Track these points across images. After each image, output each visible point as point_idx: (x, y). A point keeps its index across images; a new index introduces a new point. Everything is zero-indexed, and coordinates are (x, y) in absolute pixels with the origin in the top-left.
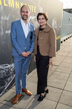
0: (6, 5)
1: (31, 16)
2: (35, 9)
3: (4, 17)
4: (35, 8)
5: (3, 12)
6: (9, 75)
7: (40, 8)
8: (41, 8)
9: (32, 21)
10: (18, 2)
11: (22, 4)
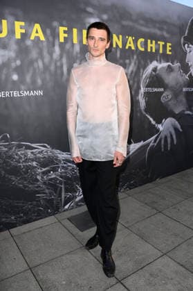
1: (157, 61)
2: (169, 48)
4: (170, 46)
5: (79, 55)
7: (186, 45)
8: (190, 46)
9: (157, 72)
10: (121, 36)
11: (130, 39)
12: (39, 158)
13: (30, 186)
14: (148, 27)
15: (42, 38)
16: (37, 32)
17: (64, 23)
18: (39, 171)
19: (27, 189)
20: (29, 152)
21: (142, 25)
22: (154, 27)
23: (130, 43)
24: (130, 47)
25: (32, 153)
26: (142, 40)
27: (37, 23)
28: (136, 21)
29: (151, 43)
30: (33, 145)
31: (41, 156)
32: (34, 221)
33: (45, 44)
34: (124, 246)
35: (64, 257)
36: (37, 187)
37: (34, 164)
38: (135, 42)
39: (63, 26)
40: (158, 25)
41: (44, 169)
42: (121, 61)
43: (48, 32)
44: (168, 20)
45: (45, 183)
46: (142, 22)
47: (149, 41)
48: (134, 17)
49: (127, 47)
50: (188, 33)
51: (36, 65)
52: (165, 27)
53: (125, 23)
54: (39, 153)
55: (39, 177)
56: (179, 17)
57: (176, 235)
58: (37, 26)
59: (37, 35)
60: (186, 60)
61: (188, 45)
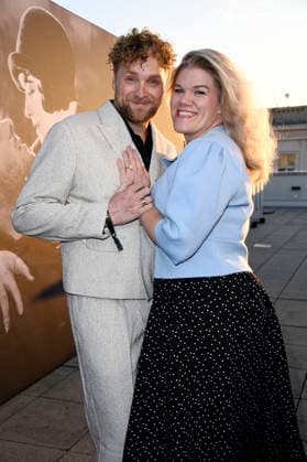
7: (21, 77)
60: (26, 113)
61: (26, 76)
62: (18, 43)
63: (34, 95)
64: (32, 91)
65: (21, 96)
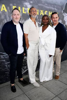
0: (25, 13)
3: (22, 21)
6: (26, 64)
7: (64, 13)
8: (65, 14)
11: (42, 11)
12: (6, 58)
13: (3, 69)
14: (49, 6)
15: (6, 11)
16: (3, 8)
17: (15, 4)
18: (6, 63)
19: (1, 70)
20: (2, 56)
21: (46, 6)
22: (51, 6)
23: (42, 13)
24: (42, 14)
25: (3, 56)
26: (46, 12)
27: (3, 4)
28: (44, 4)
29: (50, 13)
30: (3, 53)
31: (7, 57)
32: (5, 83)
33: (7, 13)
34: (40, 93)
35: (16, 98)
36: (6, 70)
37: (4, 60)
38: (44, 12)
39: (14, 6)
40: (53, 6)
41: (8, 63)
42: (38, 20)
43: (8, 8)
44: (57, 4)
45: (9, 68)
46: (46, 4)
47: (49, 12)
48: (43, 3)
49: (41, 14)
50: (65, 9)
51: (3, 22)
52: (56, 6)
53: (40, 5)
54: (6, 56)
55: (6, 66)
56: (61, 3)
57: (61, 88)
58: (3, 6)
59: (4, 9)
60: (64, 19)
61: (65, 13)
62: (64, 8)
63: (66, 16)
64: (65, 16)
65: (63, 17)
